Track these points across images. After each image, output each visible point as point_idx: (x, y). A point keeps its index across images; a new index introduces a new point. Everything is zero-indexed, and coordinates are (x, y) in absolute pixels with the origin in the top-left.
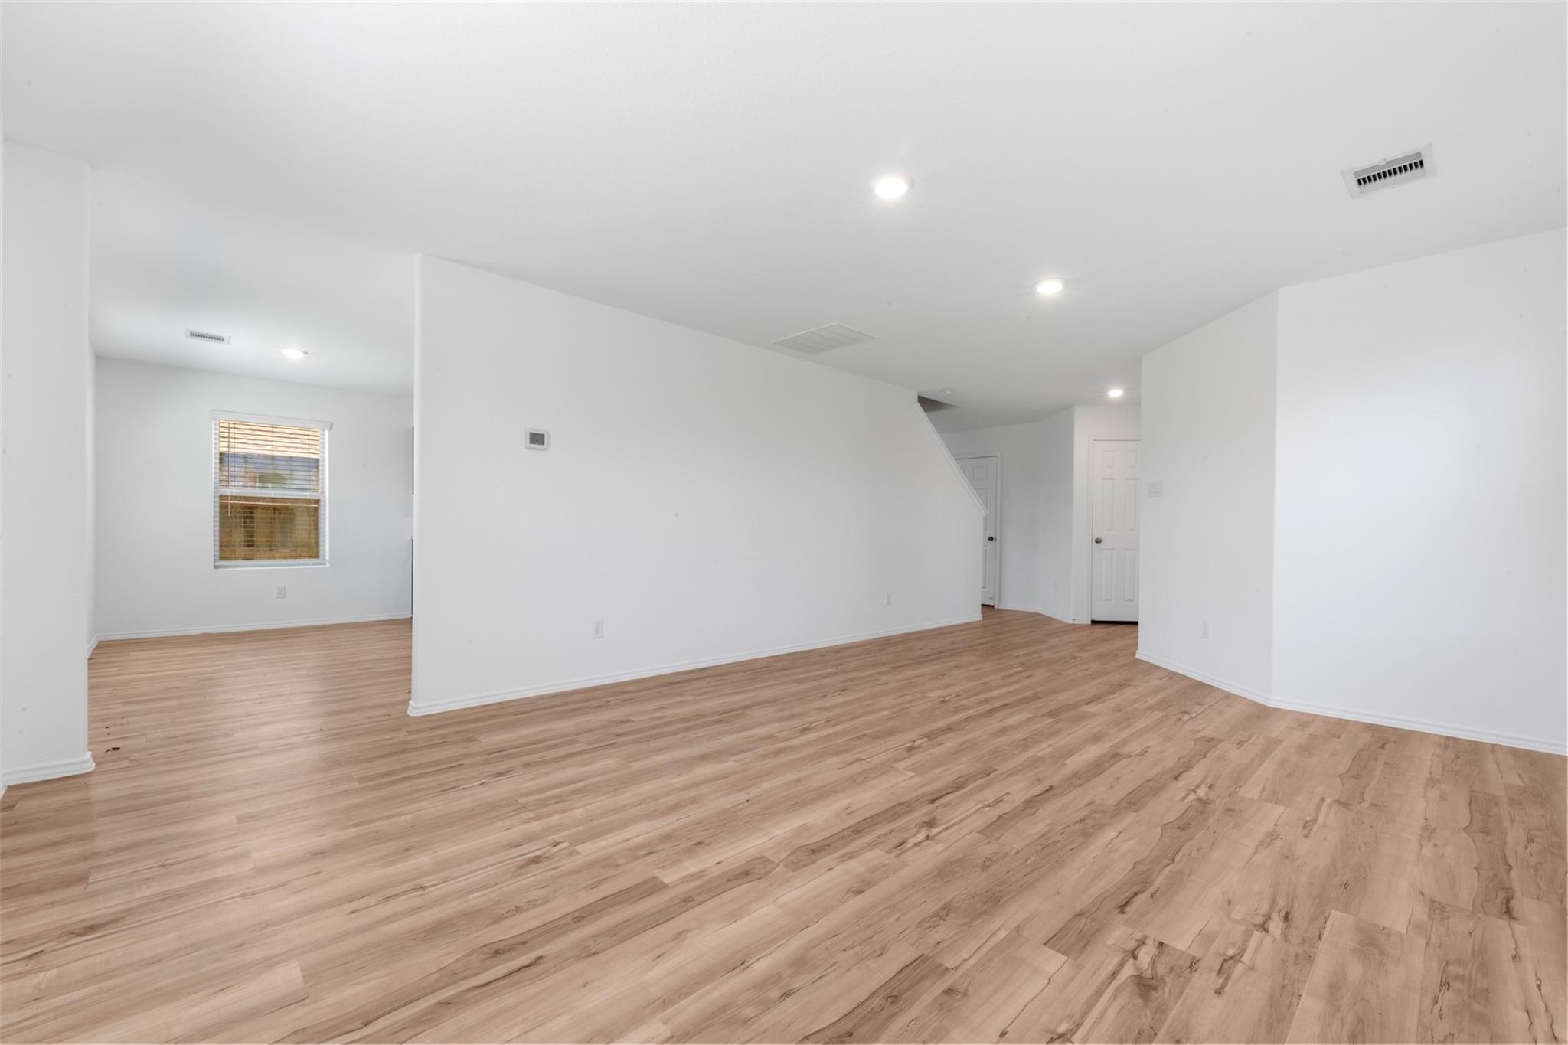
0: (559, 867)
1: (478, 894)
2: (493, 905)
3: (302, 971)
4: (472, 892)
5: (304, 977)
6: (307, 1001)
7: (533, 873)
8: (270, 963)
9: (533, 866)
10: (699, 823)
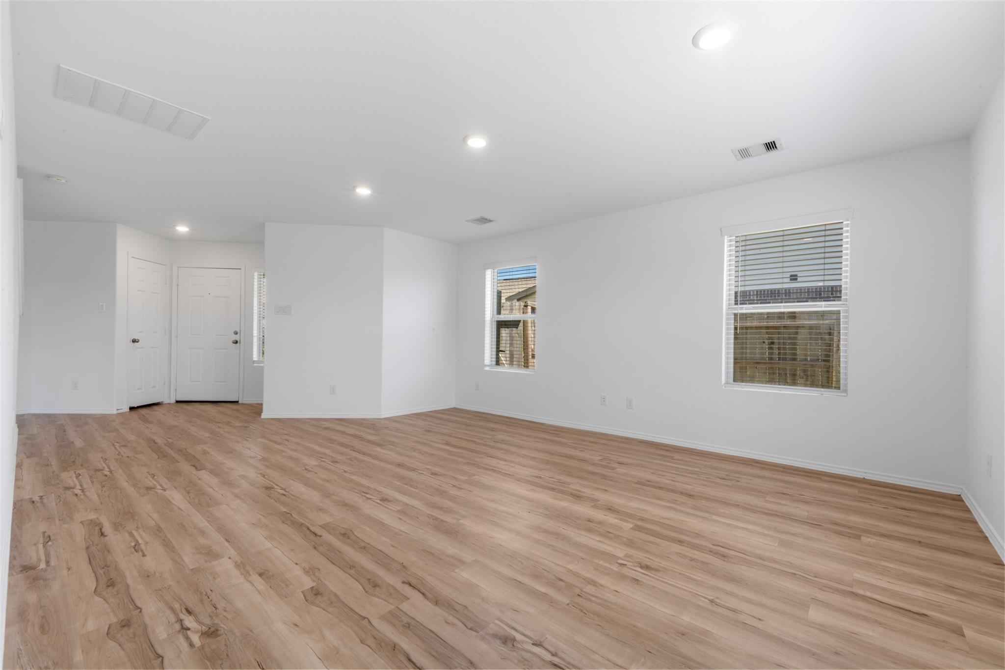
0: (646, 557)
1: (695, 577)
2: (697, 568)
3: (808, 611)
4: (696, 580)
5: (809, 608)
6: (813, 597)
7: (660, 564)
8: (823, 628)
9: (653, 567)
10: (567, 523)
